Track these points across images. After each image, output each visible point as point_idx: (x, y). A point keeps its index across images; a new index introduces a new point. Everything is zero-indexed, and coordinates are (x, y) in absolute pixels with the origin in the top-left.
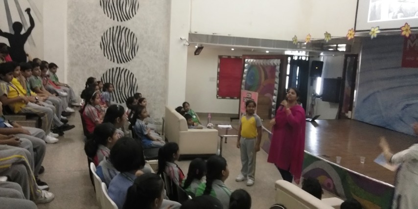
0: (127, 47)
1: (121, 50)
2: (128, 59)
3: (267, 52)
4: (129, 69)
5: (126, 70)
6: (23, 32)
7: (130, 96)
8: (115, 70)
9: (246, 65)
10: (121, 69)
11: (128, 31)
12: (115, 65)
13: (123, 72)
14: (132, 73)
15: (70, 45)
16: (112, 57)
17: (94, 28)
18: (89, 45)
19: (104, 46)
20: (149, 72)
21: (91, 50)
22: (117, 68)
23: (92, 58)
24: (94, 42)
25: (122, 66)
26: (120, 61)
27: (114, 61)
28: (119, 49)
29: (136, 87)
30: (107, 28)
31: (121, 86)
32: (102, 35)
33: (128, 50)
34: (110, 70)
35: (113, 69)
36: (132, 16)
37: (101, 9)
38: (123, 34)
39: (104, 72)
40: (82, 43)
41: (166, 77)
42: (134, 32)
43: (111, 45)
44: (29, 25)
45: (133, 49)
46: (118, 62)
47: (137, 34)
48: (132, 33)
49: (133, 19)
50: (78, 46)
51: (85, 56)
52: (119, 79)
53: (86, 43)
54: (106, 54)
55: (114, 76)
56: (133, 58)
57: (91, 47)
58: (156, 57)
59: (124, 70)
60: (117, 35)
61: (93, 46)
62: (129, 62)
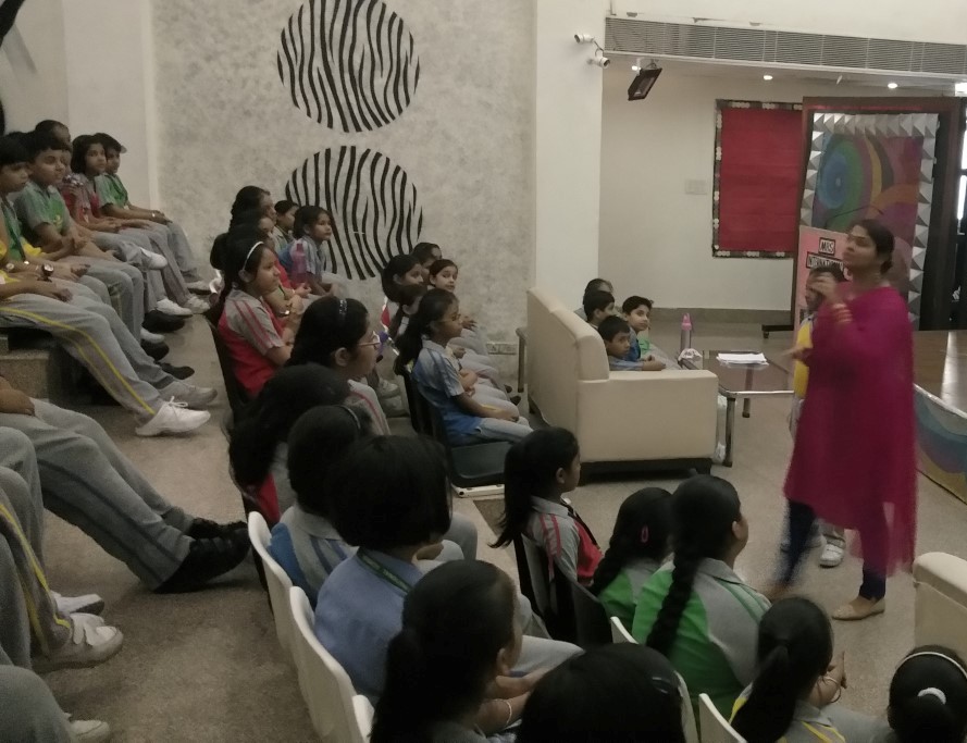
1: (356, 85)
2: (381, 118)
3: (892, 86)
4: (386, 152)
5: (378, 155)
7: (395, 252)
8: (335, 156)
9: (816, 135)
10: (360, 152)
11: (378, 8)
12: (336, 138)
13: (368, 164)
14: (398, 169)
15: (165, 67)
16: (324, 110)
18: (237, 66)
19: (292, 68)
20: (462, 161)
21: (244, 82)
22: (344, 149)
23: (247, 113)
24: (253, 55)
25: (363, 141)
26: (353, 123)
27: (330, 125)
28: (347, 77)
29: (415, 219)
31: (360, 216)
32: (285, 25)
33: (380, 82)
34: (317, 156)
35: (328, 152)
38: (361, 21)
39: (299, 165)
40: (208, 59)
41: (525, 182)
42: (400, 15)
43: (318, 63)
45: (401, 76)
46: (346, 129)
47: (414, 22)
48: (394, 15)
50: (195, 69)
51: (222, 105)
52: (353, 187)
53: (223, 58)
54: (300, 99)
55: (332, 180)
56: (400, 110)
57: (244, 72)
58: (488, 106)
59: (371, 156)
60: (338, 26)
61: (252, 66)
62: (386, 127)
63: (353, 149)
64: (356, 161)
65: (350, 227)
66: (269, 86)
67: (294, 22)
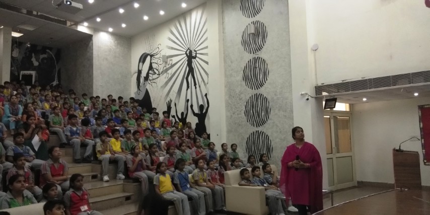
0: (262, 111)
1: (258, 115)
2: (263, 123)
4: (265, 131)
5: (263, 132)
6: (204, 111)
10: (260, 132)
11: (262, 96)
12: (255, 129)
13: (261, 134)
14: (267, 135)
15: (227, 116)
16: (253, 122)
17: (240, 99)
18: (238, 114)
19: (247, 113)
20: (281, 132)
21: (239, 118)
22: (256, 131)
23: (240, 125)
24: (241, 112)
25: (260, 129)
26: (258, 125)
27: (254, 126)
29: (271, 148)
30: (248, 98)
31: (260, 148)
32: (245, 103)
33: (263, 114)
34: (252, 134)
35: (254, 132)
36: (264, 83)
37: (244, 83)
38: (259, 100)
39: (248, 136)
40: (234, 114)
42: (267, 96)
43: (251, 111)
44: (207, 106)
45: (267, 112)
47: (269, 98)
48: (265, 97)
49: (266, 85)
50: (231, 116)
51: (236, 123)
52: (258, 141)
53: (236, 113)
54: (248, 120)
55: (254, 140)
56: (267, 121)
57: (239, 116)
58: (286, 116)
60: (255, 102)
61: (240, 114)
62: (264, 125)
63: (258, 131)
64: (259, 134)
65: (258, 151)
66: (243, 118)
67: (247, 103)
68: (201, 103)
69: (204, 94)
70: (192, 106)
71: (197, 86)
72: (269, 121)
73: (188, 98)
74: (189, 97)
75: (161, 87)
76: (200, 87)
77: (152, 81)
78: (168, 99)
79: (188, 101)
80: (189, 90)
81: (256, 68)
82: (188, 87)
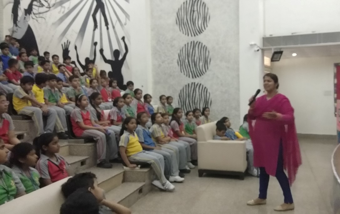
0: (200, 62)
1: (195, 65)
2: (201, 74)
4: (202, 83)
6: (120, 58)
8: (190, 85)
10: (196, 84)
11: (200, 44)
12: (190, 80)
13: (198, 87)
14: (205, 88)
15: (154, 65)
16: (188, 73)
17: (172, 46)
18: (169, 64)
19: (181, 63)
20: (222, 84)
21: (170, 68)
22: (192, 83)
23: (171, 76)
24: (172, 60)
25: (197, 81)
26: (195, 76)
27: (189, 77)
28: (193, 64)
29: (210, 102)
30: (182, 45)
31: (196, 102)
32: (179, 52)
33: (201, 64)
36: (203, 29)
37: (177, 28)
38: (197, 49)
39: (181, 88)
40: (163, 62)
41: (238, 89)
42: (206, 45)
43: (187, 61)
44: (124, 51)
45: (206, 62)
46: (193, 78)
47: (209, 47)
48: (204, 46)
49: (205, 32)
50: (160, 65)
51: (165, 74)
52: (194, 94)
53: (166, 62)
54: (182, 71)
55: (189, 92)
56: (206, 71)
58: (229, 68)
59: (199, 85)
60: (191, 51)
61: (172, 63)
62: (202, 76)
63: (194, 83)
65: (194, 104)
66: (176, 68)
67: (181, 50)
68: (115, 47)
69: (120, 38)
70: (101, 51)
71: (110, 26)
72: (208, 72)
73: (95, 41)
74: (97, 39)
75: (53, 24)
76: (114, 27)
77: (37, 16)
78: (64, 40)
79: (95, 44)
80: (98, 31)
81: (194, 11)
82: (96, 26)
